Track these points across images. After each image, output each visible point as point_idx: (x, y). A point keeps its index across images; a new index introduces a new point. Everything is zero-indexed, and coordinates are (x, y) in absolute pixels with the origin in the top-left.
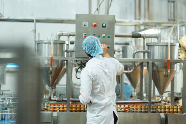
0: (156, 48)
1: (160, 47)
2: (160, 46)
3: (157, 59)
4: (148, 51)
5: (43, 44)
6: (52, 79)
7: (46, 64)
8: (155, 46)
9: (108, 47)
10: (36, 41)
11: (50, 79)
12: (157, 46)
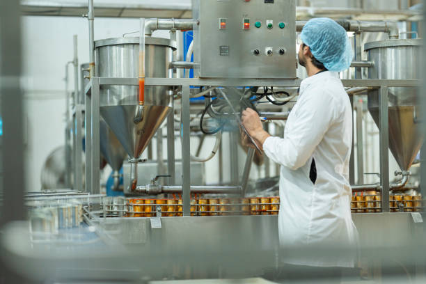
0: (391, 53)
1: (399, 51)
2: (399, 48)
3: (393, 78)
4: (370, 62)
5: (114, 47)
6: (139, 136)
7: (124, 99)
8: (389, 50)
9: (280, 51)
10: (94, 43)
11: (134, 135)
12: (393, 50)
